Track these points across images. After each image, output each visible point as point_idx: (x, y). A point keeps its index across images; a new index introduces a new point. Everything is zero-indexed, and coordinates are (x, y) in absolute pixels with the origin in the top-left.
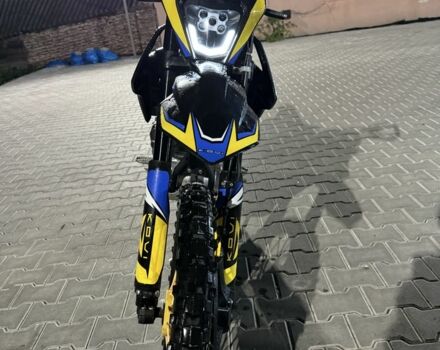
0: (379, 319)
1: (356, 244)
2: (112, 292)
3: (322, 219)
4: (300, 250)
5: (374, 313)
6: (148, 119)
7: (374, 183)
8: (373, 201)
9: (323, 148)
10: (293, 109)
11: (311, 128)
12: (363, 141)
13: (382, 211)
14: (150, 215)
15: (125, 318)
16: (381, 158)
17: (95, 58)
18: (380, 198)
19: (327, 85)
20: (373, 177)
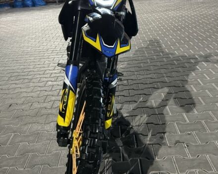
0: (192, 160)
1: (186, 121)
2: (40, 141)
3: (167, 107)
4: (152, 123)
5: (190, 157)
6: (66, 39)
7: (202, 88)
8: (200, 98)
9: (173, 66)
10: (158, 42)
11: (168, 54)
12: (200, 63)
13: (204, 104)
14: (67, 90)
15: (47, 154)
16: (209, 74)
17: (31, 4)
18: (204, 96)
19: (182, 28)
20: (202, 85)
